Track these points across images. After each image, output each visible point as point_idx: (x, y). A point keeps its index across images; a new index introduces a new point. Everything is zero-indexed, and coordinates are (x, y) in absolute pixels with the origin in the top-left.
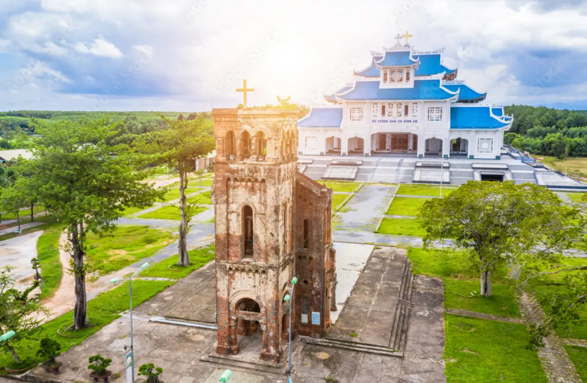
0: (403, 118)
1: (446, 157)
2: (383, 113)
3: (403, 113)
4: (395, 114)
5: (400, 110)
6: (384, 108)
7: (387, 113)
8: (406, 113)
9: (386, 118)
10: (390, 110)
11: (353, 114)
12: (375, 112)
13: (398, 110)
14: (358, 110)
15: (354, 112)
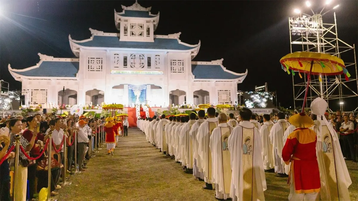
0: (146, 69)
2: (125, 64)
3: (146, 64)
4: (138, 65)
5: (143, 61)
6: (125, 59)
7: (129, 64)
8: (149, 65)
9: (128, 69)
10: (132, 61)
11: (92, 64)
12: (116, 62)
13: (141, 61)
14: (97, 61)
15: (92, 62)
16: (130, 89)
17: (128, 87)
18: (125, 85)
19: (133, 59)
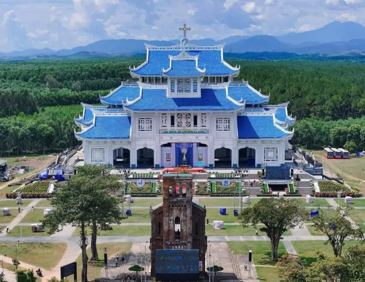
0: (192, 128)
1: (235, 167)
2: (173, 123)
3: (192, 123)
4: (184, 124)
5: (189, 120)
6: (173, 118)
7: (176, 123)
8: (195, 123)
9: (176, 128)
10: (179, 120)
11: (142, 124)
12: (164, 122)
13: (187, 120)
14: (147, 121)
15: (142, 122)
16: (177, 146)
17: (176, 146)
18: (172, 144)
19: (180, 119)
